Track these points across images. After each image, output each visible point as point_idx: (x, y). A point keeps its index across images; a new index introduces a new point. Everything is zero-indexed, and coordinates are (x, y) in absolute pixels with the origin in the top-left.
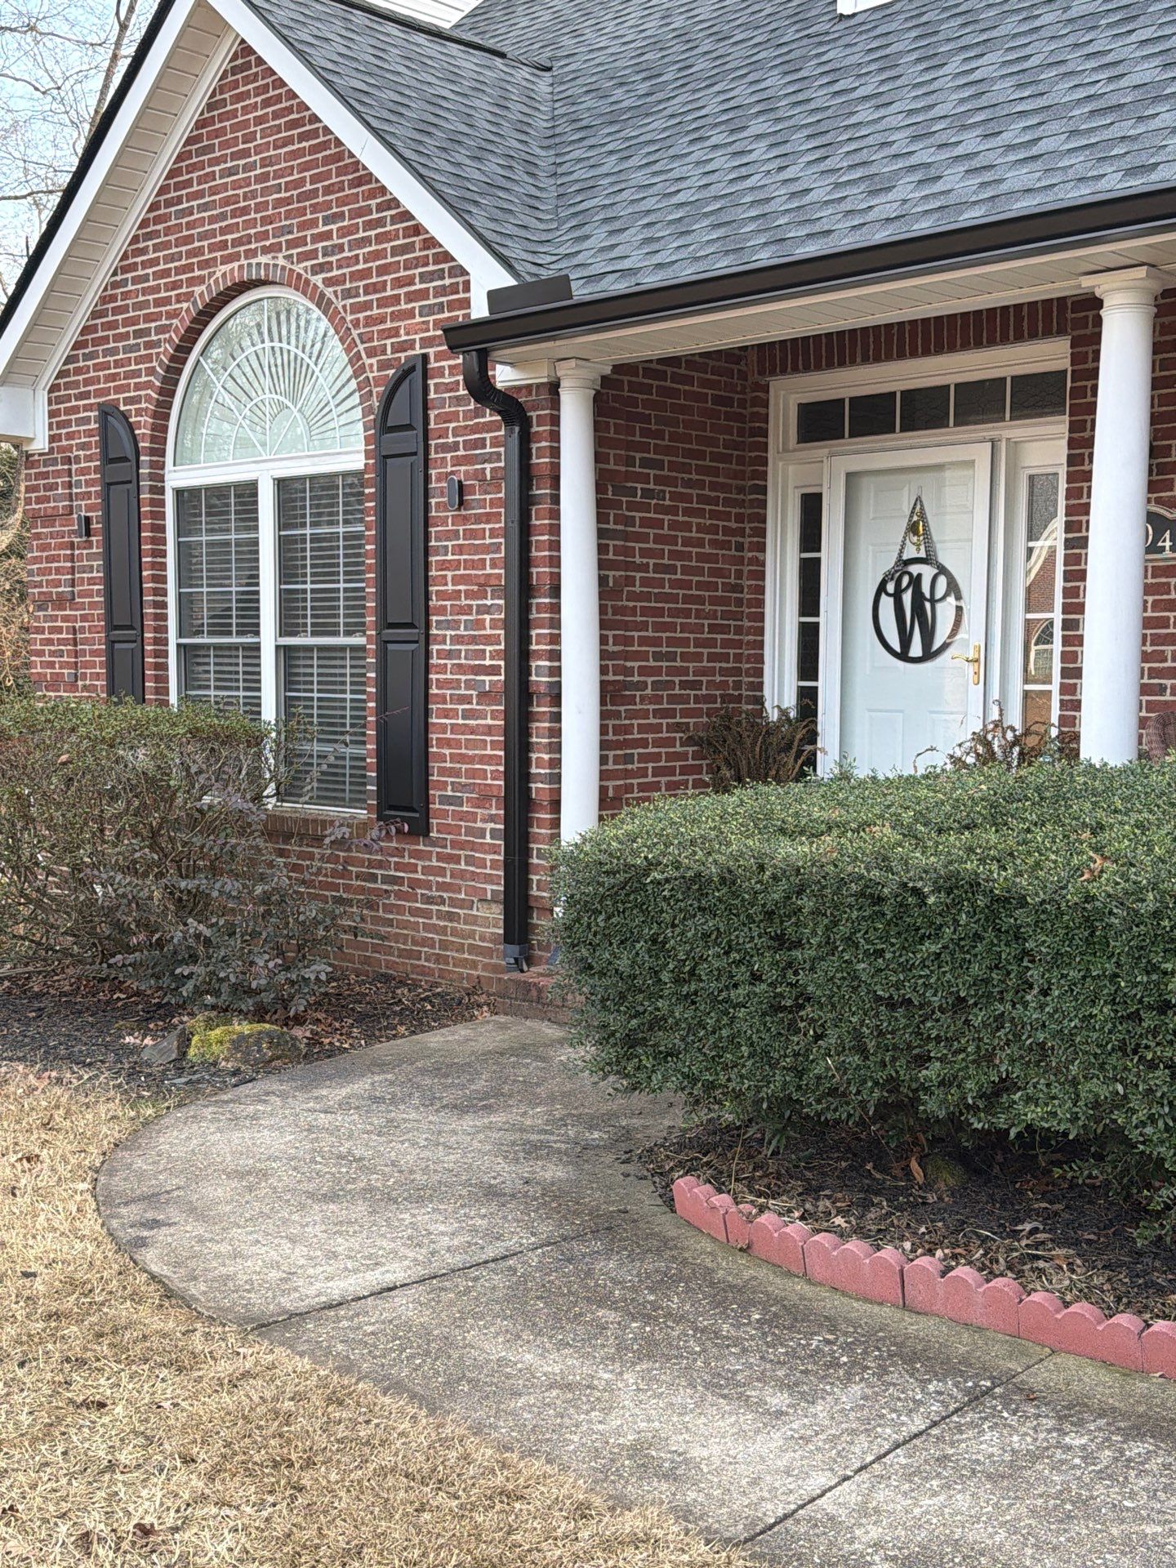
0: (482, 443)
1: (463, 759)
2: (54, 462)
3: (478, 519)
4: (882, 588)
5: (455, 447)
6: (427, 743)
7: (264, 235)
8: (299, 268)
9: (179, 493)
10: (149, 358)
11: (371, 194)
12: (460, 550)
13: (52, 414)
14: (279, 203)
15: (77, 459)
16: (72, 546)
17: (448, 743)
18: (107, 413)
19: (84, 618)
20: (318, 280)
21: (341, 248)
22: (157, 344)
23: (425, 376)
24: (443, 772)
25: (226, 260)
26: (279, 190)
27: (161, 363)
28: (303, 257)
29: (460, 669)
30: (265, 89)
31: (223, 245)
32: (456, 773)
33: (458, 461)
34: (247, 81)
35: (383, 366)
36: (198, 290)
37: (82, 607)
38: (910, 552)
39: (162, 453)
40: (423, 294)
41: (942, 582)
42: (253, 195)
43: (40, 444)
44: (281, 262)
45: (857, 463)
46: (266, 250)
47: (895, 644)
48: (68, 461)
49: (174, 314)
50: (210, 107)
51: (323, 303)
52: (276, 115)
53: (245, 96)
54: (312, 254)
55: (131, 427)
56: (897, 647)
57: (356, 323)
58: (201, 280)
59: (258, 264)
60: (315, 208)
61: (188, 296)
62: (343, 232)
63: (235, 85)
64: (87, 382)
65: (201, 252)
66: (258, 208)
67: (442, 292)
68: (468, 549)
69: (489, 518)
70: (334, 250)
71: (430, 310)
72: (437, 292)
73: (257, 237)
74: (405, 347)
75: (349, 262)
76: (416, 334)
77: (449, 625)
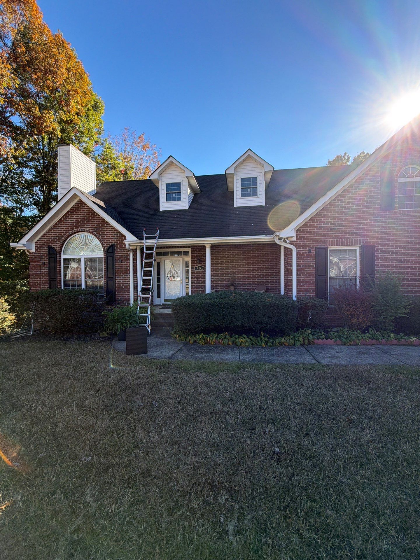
0: (125, 255)
1: (122, 295)
2: (37, 253)
3: (124, 264)
5: (120, 255)
6: (115, 293)
8: (91, 231)
9: (64, 259)
10: (60, 240)
11: (105, 223)
12: (121, 268)
13: (35, 246)
14: (87, 222)
15: (42, 253)
16: (40, 266)
17: (119, 293)
18: (50, 248)
19: (43, 277)
20: (95, 233)
22: (61, 238)
23: (115, 246)
24: (118, 296)
25: (76, 228)
26: (87, 220)
27: (62, 241)
28: (91, 229)
29: (121, 283)
31: (76, 226)
32: (121, 296)
33: (120, 257)
34: (81, 205)
35: (106, 245)
36: (70, 232)
37: (43, 275)
38: (172, 269)
39: (61, 253)
40: (115, 236)
41: (176, 273)
42: (82, 220)
43: (33, 250)
44: (87, 229)
45: (165, 259)
46: (84, 228)
48: (40, 253)
49: (65, 234)
50: (73, 207)
51: (96, 236)
52: (86, 210)
53: (80, 207)
54: (94, 229)
55: (55, 249)
57: (102, 239)
58: (71, 230)
59: (83, 230)
60: (94, 223)
61: (68, 232)
62: (99, 227)
63: (78, 205)
64: (44, 242)
65: (71, 226)
66: (83, 222)
67: (118, 236)
68: (122, 268)
69: (126, 264)
70: (98, 229)
71: (116, 238)
72: (117, 236)
73: (83, 226)
74: (111, 242)
75: (100, 231)
76: (113, 241)
77: (119, 278)
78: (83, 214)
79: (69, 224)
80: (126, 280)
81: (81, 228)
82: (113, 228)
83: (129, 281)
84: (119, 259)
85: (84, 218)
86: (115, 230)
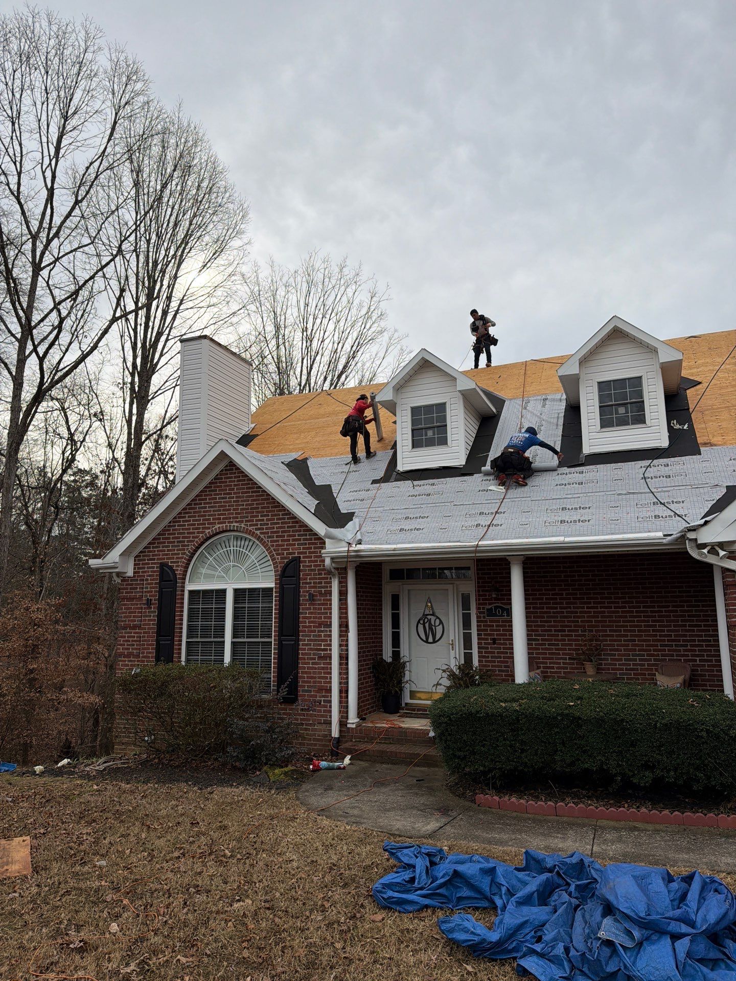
0: (321, 583)
1: (312, 677)
2: (137, 580)
3: (319, 604)
4: (419, 622)
5: (310, 583)
7: (237, 518)
8: (250, 528)
9: (191, 592)
10: (184, 550)
11: (280, 511)
12: (311, 613)
13: (135, 565)
14: (242, 509)
15: (147, 580)
16: (142, 609)
17: (306, 673)
18: (163, 566)
19: (145, 633)
20: (258, 532)
21: (268, 524)
22: (188, 545)
23: (300, 562)
24: (303, 682)
25: (220, 523)
26: (243, 505)
27: (189, 552)
28: (251, 525)
29: (311, 649)
30: (239, 477)
31: (220, 519)
32: (310, 682)
33: (310, 587)
34: (231, 474)
35: (282, 558)
36: (207, 531)
37: (145, 629)
39: (185, 579)
40: (300, 540)
41: (438, 621)
43: (130, 573)
44: (243, 526)
45: (410, 587)
46: (236, 522)
47: (424, 638)
48: (143, 580)
49: (197, 537)
50: (215, 479)
51: (259, 538)
52: (242, 485)
53: (232, 477)
54: (257, 525)
55: (174, 571)
56: (424, 639)
57: (273, 546)
58: (209, 528)
59: (234, 526)
60: (258, 512)
61: (202, 533)
62: (267, 520)
63: (227, 474)
64: (153, 555)
65: (209, 519)
66: (234, 510)
67: (306, 539)
68: (315, 613)
69: (323, 604)
70: (265, 524)
71: (302, 544)
72: (304, 540)
73: (234, 518)
74: (290, 554)
75: (270, 528)
76: (296, 550)
77: (307, 636)
78: (235, 493)
79: (205, 516)
80: (322, 641)
81: (229, 522)
82: (297, 522)
83: (330, 645)
84: (307, 592)
85: (238, 501)
86: (300, 526)
